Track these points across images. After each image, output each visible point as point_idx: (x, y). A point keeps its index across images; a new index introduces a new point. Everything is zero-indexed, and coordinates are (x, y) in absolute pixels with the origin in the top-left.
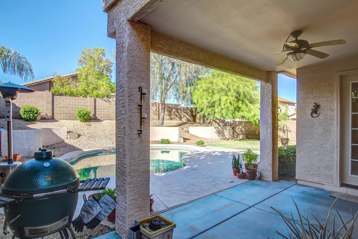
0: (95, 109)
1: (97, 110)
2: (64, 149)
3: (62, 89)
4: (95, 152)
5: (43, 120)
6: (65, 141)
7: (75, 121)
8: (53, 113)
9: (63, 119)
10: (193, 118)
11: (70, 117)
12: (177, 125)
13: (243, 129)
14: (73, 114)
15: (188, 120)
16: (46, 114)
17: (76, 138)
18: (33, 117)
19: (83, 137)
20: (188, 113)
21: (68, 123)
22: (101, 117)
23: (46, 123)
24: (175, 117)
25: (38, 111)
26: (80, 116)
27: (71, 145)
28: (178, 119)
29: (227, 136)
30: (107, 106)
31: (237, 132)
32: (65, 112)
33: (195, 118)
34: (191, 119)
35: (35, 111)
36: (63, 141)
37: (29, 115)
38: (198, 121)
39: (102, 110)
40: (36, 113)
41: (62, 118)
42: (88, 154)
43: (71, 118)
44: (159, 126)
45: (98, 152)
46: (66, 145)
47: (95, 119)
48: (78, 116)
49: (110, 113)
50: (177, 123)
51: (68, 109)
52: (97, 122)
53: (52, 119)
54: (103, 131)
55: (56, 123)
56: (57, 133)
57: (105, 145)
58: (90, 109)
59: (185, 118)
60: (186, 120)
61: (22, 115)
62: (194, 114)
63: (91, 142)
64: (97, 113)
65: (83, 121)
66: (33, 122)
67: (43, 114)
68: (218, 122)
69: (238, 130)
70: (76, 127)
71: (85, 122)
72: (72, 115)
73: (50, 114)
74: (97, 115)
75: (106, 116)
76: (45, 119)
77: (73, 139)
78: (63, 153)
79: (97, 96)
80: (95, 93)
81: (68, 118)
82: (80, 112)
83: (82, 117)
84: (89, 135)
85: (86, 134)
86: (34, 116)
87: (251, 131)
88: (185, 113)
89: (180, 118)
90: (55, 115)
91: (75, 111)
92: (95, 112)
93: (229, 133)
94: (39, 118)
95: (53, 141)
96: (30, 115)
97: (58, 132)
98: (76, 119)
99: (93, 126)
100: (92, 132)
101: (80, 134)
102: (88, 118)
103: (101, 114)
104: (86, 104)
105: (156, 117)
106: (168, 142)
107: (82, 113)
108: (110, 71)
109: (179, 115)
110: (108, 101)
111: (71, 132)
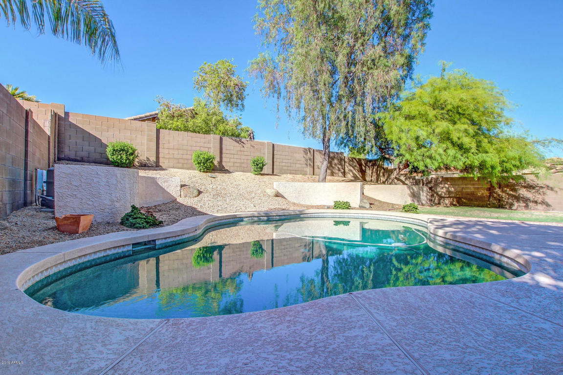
0: (221, 153)
1: (224, 155)
2: (177, 213)
3: (171, 122)
4: (232, 220)
5: (142, 168)
6: (178, 200)
7: (192, 171)
8: (158, 157)
9: (173, 168)
10: (362, 174)
11: (183, 164)
13: (452, 190)
14: (188, 159)
15: (355, 177)
16: (148, 158)
17: (194, 195)
18: (126, 161)
19: (206, 195)
20: (355, 166)
21: (180, 173)
22: (230, 167)
23: (147, 171)
24: (337, 171)
25: (134, 151)
26: (199, 163)
28: (340, 174)
29: (424, 201)
30: (239, 148)
31: (440, 193)
32: (176, 156)
33: (364, 174)
34: (359, 175)
35: (131, 151)
36: (174, 201)
37: (119, 156)
38: (368, 178)
39: (232, 156)
40: (132, 154)
41: (172, 165)
42: (220, 221)
43: (185, 165)
44: (319, 182)
45: (236, 219)
46: (179, 207)
47: (222, 169)
48: (196, 162)
49: (243, 161)
51: (181, 152)
52: (226, 173)
53: (157, 166)
54: (235, 186)
55: (162, 172)
56: (164, 186)
57: (243, 208)
58: (214, 152)
59: (351, 173)
60: (351, 176)
61: (110, 156)
62: (364, 168)
63: (219, 203)
64: (224, 160)
65: (204, 172)
67: (142, 157)
69: (441, 190)
70: (194, 179)
71: (207, 172)
72: (186, 161)
73: (153, 159)
74: (224, 164)
75: (236, 165)
76: (145, 166)
77: (190, 197)
78: (177, 218)
79: (223, 133)
80: (221, 127)
81: (180, 165)
82: (199, 157)
83: (202, 164)
84: (214, 192)
85: (210, 190)
86: (128, 159)
88: (351, 166)
89: (344, 174)
90: (161, 160)
91: (192, 155)
92: (221, 157)
93: (426, 196)
94: (137, 163)
95: (159, 200)
96: (122, 157)
97: (166, 184)
98: (193, 169)
99: (219, 178)
100: (219, 187)
101: (201, 190)
102: (210, 166)
103: (230, 162)
104: (208, 145)
105: (309, 170)
106: (347, 206)
107: (201, 157)
108: (241, 98)
109: (342, 169)
110: (240, 142)
111: (187, 186)
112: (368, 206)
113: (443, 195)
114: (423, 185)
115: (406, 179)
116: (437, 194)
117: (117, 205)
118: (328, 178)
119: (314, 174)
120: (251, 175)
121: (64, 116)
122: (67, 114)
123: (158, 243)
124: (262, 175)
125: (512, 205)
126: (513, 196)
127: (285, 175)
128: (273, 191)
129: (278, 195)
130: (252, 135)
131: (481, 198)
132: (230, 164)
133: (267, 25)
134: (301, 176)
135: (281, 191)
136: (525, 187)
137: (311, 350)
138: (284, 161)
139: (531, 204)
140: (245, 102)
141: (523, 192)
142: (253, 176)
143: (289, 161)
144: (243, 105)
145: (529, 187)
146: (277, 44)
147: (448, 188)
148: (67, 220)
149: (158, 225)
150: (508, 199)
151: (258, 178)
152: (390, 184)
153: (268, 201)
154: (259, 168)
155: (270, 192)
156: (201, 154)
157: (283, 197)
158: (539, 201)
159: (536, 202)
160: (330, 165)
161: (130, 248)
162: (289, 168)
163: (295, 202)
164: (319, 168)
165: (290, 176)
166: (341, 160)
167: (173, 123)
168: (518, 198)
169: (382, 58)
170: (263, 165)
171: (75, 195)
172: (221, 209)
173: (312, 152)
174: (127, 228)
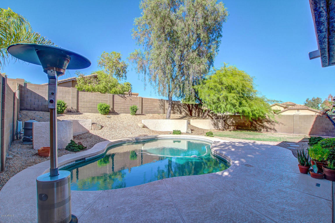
0: (113, 103)
1: (115, 105)
2: (91, 140)
3: (85, 86)
4: (120, 143)
6: (90, 132)
7: (97, 114)
8: (78, 107)
9: (86, 112)
10: (190, 112)
11: (92, 110)
12: (179, 118)
13: (234, 122)
14: (95, 107)
15: (187, 114)
16: (72, 108)
17: (99, 129)
18: (60, 110)
19: (105, 128)
20: (186, 108)
21: (91, 116)
22: (118, 111)
23: (72, 115)
24: (177, 111)
25: (65, 105)
26: (101, 110)
27: (96, 136)
28: (179, 113)
29: (220, 128)
30: (123, 101)
31: (228, 124)
32: (88, 106)
33: (191, 112)
35: (63, 105)
36: (88, 132)
38: (193, 115)
39: (119, 105)
40: (64, 106)
41: (86, 111)
42: (114, 144)
44: (166, 119)
45: (122, 142)
46: (91, 136)
47: (113, 113)
48: (100, 109)
49: (125, 108)
50: (179, 117)
51: (91, 103)
52: (116, 115)
53: (77, 112)
54: (121, 122)
55: (81, 115)
57: (126, 135)
58: (109, 104)
59: (184, 112)
60: (184, 114)
62: (191, 109)
63: (113, 133)
64: (115, 107)
65: (104, 114)
66: (60, 114)
67: (69, 107)
68: (211, 116)
69: (229, 122)
70: (98, 119)
71: (105, 114)
73: (75, 108)
74: (115, 109)
75: (122, 109)
76: (70, 112)
77: (97, 129)
78: (92, 144)
79: (115, 93)
80: (113, 90)
81: (90, 111)
83: (103, 111)
84: (110, 126)
85: (108, 125)
86: (61, 109)
87: (241, 123)
88: (184, 108)
89: (181, 113)
90: (80, 108)
91: (97, 105)
92: (113, 106)
93: (222, 125)
94: (66, 111)
95: (80, 132)
96: (58, 108)
97: (83, 123)
98: (98, 112)
99: (112, 118)
100: (113, 123)
101: (103, 126)
102: (108, 111)
103: (118, 108)
104: (106, 99)
105: (161, 111)
106: (179, 133)
107: (103, 107)
108: (125, 72)
109: (180, 110)
110: (124, 97)
111: (95, 123)
112: (190, 132)
113: (230, 124)
114: (221, 119)
115: (212, 116)
116: (227, 124)
117: (63, 140)
118: (172, 115)
119: (164, 113)
120: (129, 115)
121: (24, 86)
122: (25, 84)
123: (86, 159)
124: (136, 115)
125: (261, 130)
126: (261, 125)
127: (148, 115)
128: (141, 124)
129: (144, 127)
130: (130, 93)
131: (248, 126)
132: (118, 109)
133: (139, 35)
134: (157, 114)
135: (146, 125)
136: (266, 121)
137: (146, 195)
138: (148, 106)
139: (269, 130)
140: (127, 75)
141: (265, 124)
142: (131, 116)
143: (151, 107)
144: (126, 76)
145: (268, 121)
146: (145, 45)
147: (232, 121)
148: (44, 151)
149: (84, 149)
150: (259, 127)
151: (133, 117)
152: (204, 119)
153: (139, 130)
154: (134, 111)
155: (140, 125)
156: (102, 105)
157: (147, 128)
158: (272, 128)
159: (271, 129)
160: (173, 108)
161: (74, 162)
162: (151, 110)
163: (154, 130)
164: (167, 110)
165: (151, 115)
166: (179, 105)
167: (86, 87)
168: (263, 127)
169: (197, 59)
170: (137, 110)
171: (43, 137)
172: (114, 136)
173: (163, 101)
174: (70, 152)
